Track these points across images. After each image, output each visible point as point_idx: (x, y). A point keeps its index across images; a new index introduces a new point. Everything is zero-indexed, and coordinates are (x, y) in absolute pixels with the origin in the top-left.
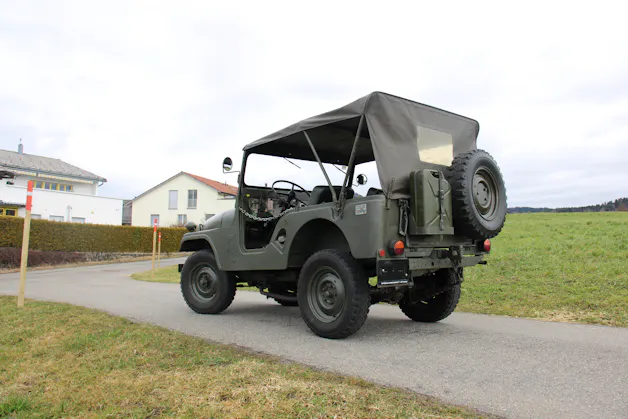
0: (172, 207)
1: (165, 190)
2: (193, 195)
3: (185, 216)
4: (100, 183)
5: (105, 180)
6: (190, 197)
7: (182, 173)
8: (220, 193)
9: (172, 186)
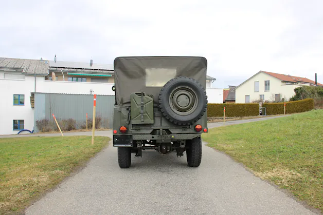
0: (256, 91)
1: (252, 82)
2: (267, 84)
3: (263, 95)
4: (213, 81)
5: (215, 79)
6: (266, 85)
7: (261, 72)
8: (283, 81)
9: (256, 79)
